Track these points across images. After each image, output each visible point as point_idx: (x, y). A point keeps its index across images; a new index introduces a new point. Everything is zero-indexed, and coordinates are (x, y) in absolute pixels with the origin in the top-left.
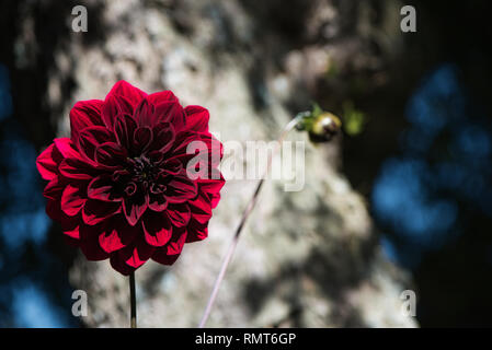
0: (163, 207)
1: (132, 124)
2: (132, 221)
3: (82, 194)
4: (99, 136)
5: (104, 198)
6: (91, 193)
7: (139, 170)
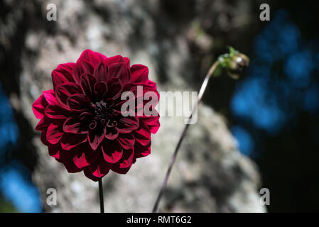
0: (116, 136)
1: (93, 81)
2: (94, 147)
3: (60, 129)
4: (72, 89)
5: (75, 131)
6: (66, 128)
7: (98, 111)
